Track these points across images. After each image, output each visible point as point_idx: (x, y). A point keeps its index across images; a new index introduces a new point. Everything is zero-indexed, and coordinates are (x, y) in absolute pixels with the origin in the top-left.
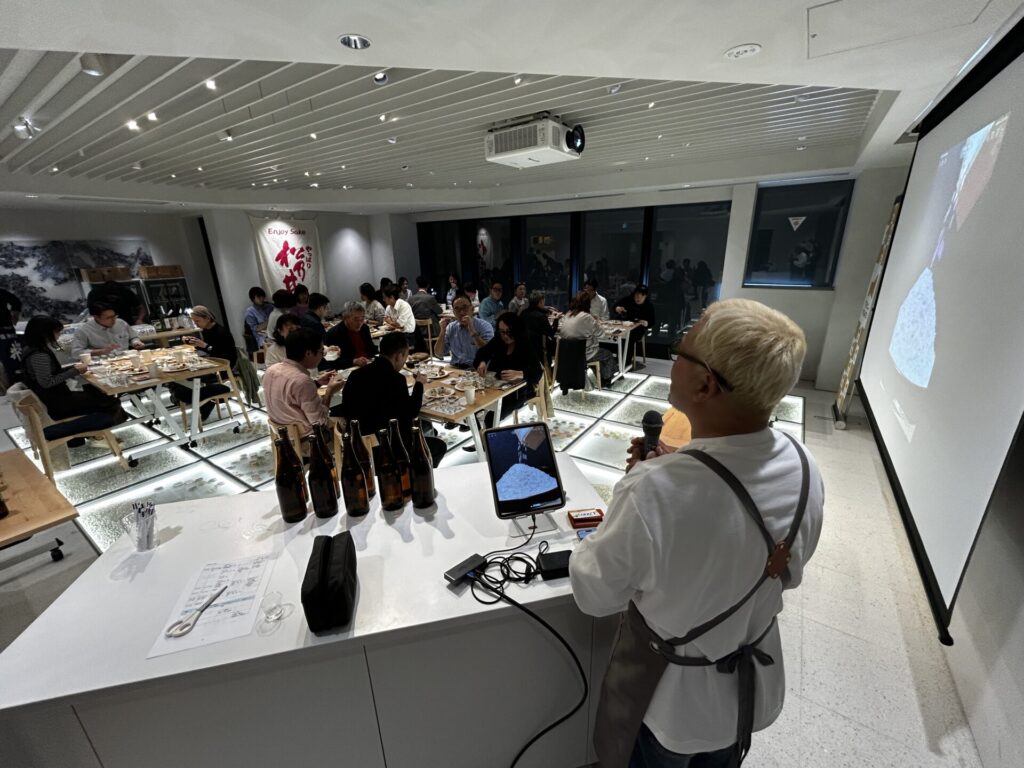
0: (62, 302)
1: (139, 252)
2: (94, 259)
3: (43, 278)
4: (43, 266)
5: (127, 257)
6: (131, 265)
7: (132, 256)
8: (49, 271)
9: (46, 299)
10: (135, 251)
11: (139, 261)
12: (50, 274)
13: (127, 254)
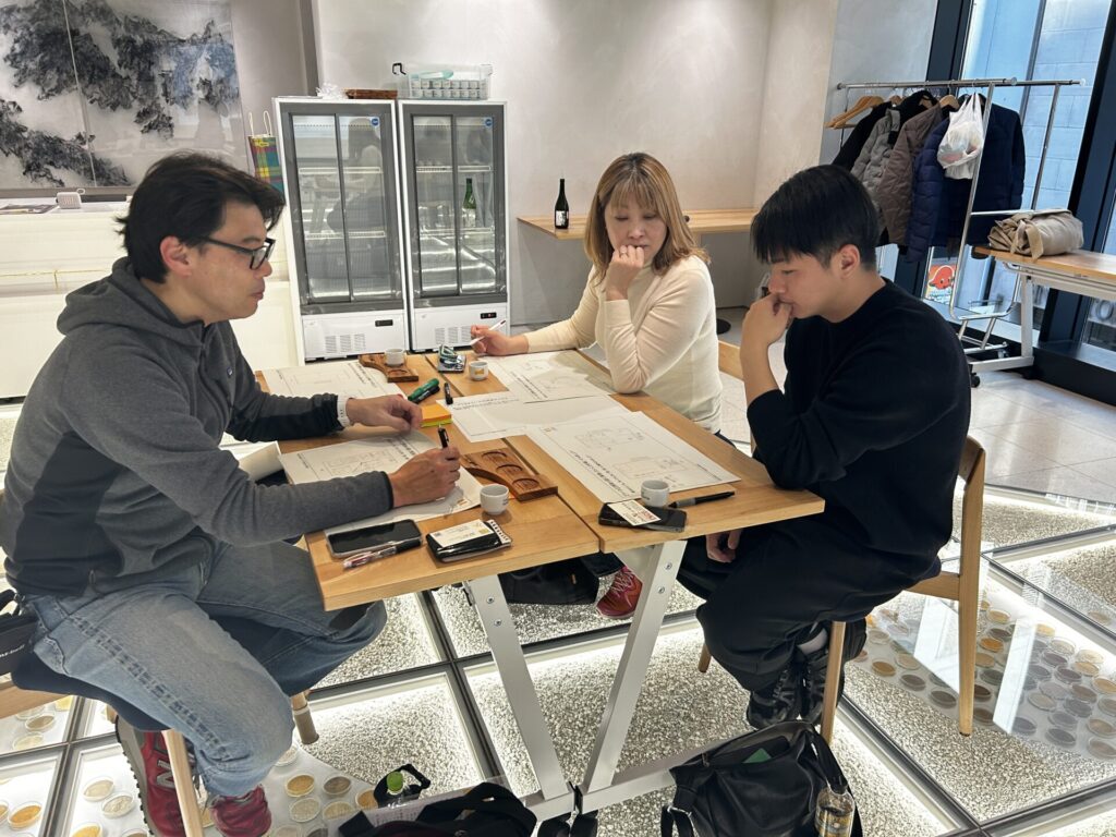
0: (47, 139)
1: (208, 29)
2: (117, 43)
3: (19, 83)
4: (23, 53)
5: (182, 42)
6: (189, 63)
7: (193, 42)
8: (32, 66)
9: (21, 129)
10: (201, 32)
11: (206, 55)
12: (32, 72)
13: (184, 33)
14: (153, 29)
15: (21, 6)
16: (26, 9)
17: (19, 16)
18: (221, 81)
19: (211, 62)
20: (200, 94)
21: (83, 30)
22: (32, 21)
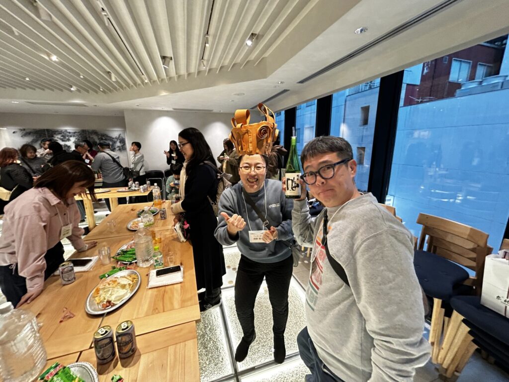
1: (119, 136)
6: (115, 143)
7: (116, 138)
13: (114, 137)
14: (107, 136)
15: (77, 131)
16: (79, 132)
17: (76, 134)
18: (122, 146)
19: (120, 142)
20: (118, 149)
21: (91, 136)
22: (80, 135)
